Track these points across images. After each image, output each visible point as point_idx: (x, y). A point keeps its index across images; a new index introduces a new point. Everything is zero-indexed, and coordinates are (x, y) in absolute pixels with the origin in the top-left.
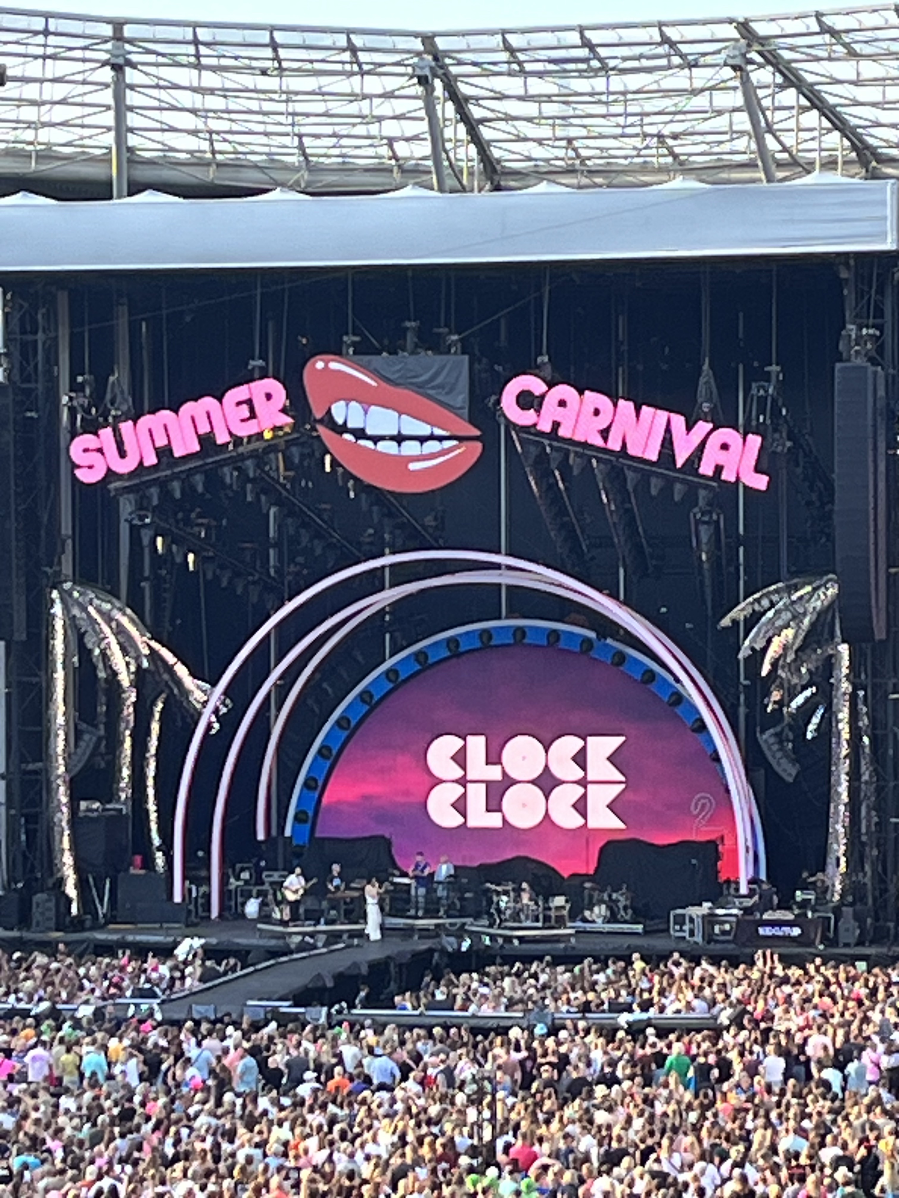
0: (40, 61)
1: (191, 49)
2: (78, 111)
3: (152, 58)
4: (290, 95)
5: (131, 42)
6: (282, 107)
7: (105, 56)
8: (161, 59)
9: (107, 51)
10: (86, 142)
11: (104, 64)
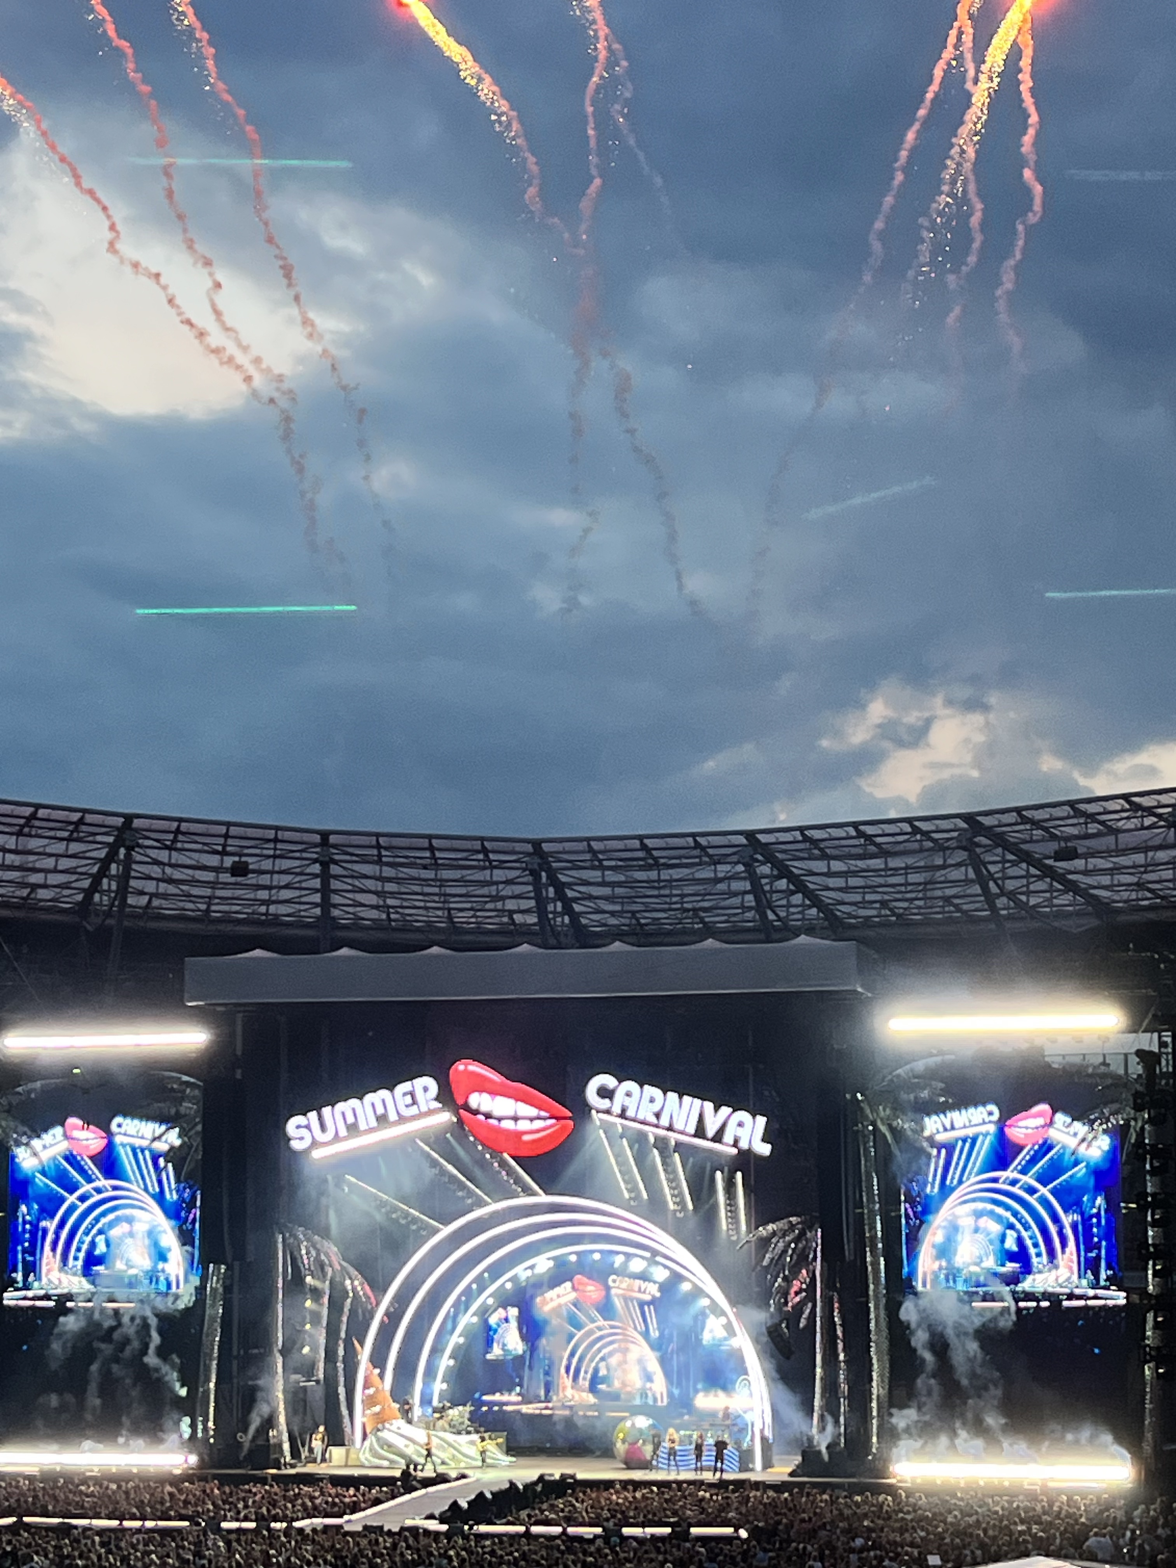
0: (271, 860)
1: (375, 852)
2: (297, 893)
3: (348, 858)
4: (442, 883)
5: (335, 846)
6: (436, 890)
7: (315, 856)
8: (354, 858)
9: (316, 853)
10: (303, 913)
11: (315, 861)
